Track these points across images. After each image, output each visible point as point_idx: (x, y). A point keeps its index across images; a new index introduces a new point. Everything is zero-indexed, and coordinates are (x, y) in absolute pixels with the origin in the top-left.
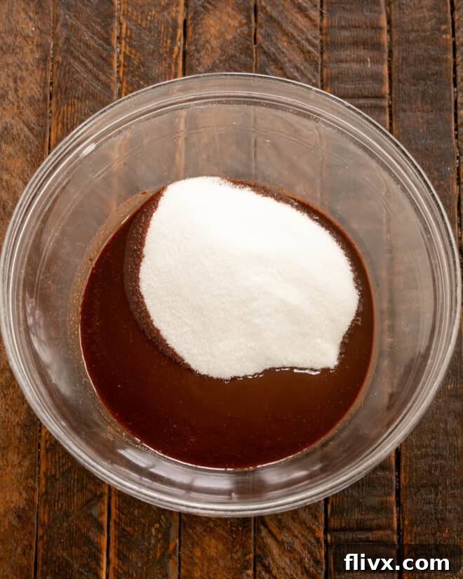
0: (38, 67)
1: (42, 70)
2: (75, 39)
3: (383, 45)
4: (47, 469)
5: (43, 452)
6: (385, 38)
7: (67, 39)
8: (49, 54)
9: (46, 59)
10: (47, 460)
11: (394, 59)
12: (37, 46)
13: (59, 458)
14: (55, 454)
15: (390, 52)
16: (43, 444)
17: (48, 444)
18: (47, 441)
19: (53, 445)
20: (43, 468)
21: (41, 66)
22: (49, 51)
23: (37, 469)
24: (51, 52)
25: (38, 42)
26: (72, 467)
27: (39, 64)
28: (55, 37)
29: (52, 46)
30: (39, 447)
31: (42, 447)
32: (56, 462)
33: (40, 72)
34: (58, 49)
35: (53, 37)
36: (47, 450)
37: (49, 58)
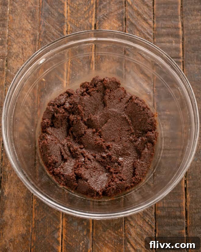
0: (32, 44)
1: (34, 45)
2: (48, 32)
3: (180, 36)
4: (35, 217)
5: (34, 210)
6: (181, 32)
7: (45, 32)
8: (37, 38)
9: (36, 40)
10: (35, 213)
11: (184, 42)
12: (32, 35)
13: (41, 212)
14: (39, 211)
15: (183, 39)
16: (33, 206)
17: (36, 206)
18: (35, 205)
19: (38, 207)
20: (34, 217)
21: (34, 43)
22: (37, 36)
23: (31, 217)
24: (38, 37)
25: (32, 33)
26: (46, 216)
27: (32, 42)
28: (40, 31)
29: (38, 35)
30: (32, 208)
31: (33, 208)
32: (39, 214)
33: (33, 46)
34: (41, 36)
35: (39, 31)
36: (35, 209)
37: (37, 40)
